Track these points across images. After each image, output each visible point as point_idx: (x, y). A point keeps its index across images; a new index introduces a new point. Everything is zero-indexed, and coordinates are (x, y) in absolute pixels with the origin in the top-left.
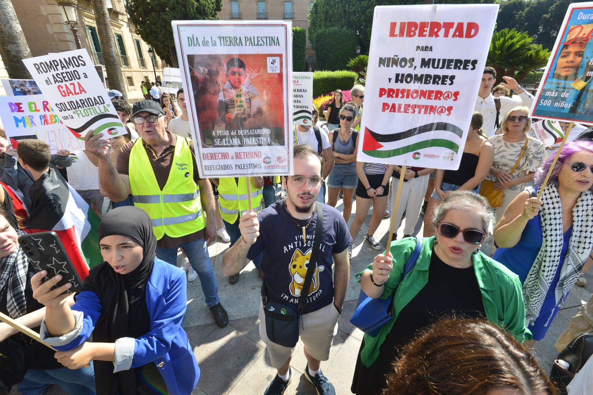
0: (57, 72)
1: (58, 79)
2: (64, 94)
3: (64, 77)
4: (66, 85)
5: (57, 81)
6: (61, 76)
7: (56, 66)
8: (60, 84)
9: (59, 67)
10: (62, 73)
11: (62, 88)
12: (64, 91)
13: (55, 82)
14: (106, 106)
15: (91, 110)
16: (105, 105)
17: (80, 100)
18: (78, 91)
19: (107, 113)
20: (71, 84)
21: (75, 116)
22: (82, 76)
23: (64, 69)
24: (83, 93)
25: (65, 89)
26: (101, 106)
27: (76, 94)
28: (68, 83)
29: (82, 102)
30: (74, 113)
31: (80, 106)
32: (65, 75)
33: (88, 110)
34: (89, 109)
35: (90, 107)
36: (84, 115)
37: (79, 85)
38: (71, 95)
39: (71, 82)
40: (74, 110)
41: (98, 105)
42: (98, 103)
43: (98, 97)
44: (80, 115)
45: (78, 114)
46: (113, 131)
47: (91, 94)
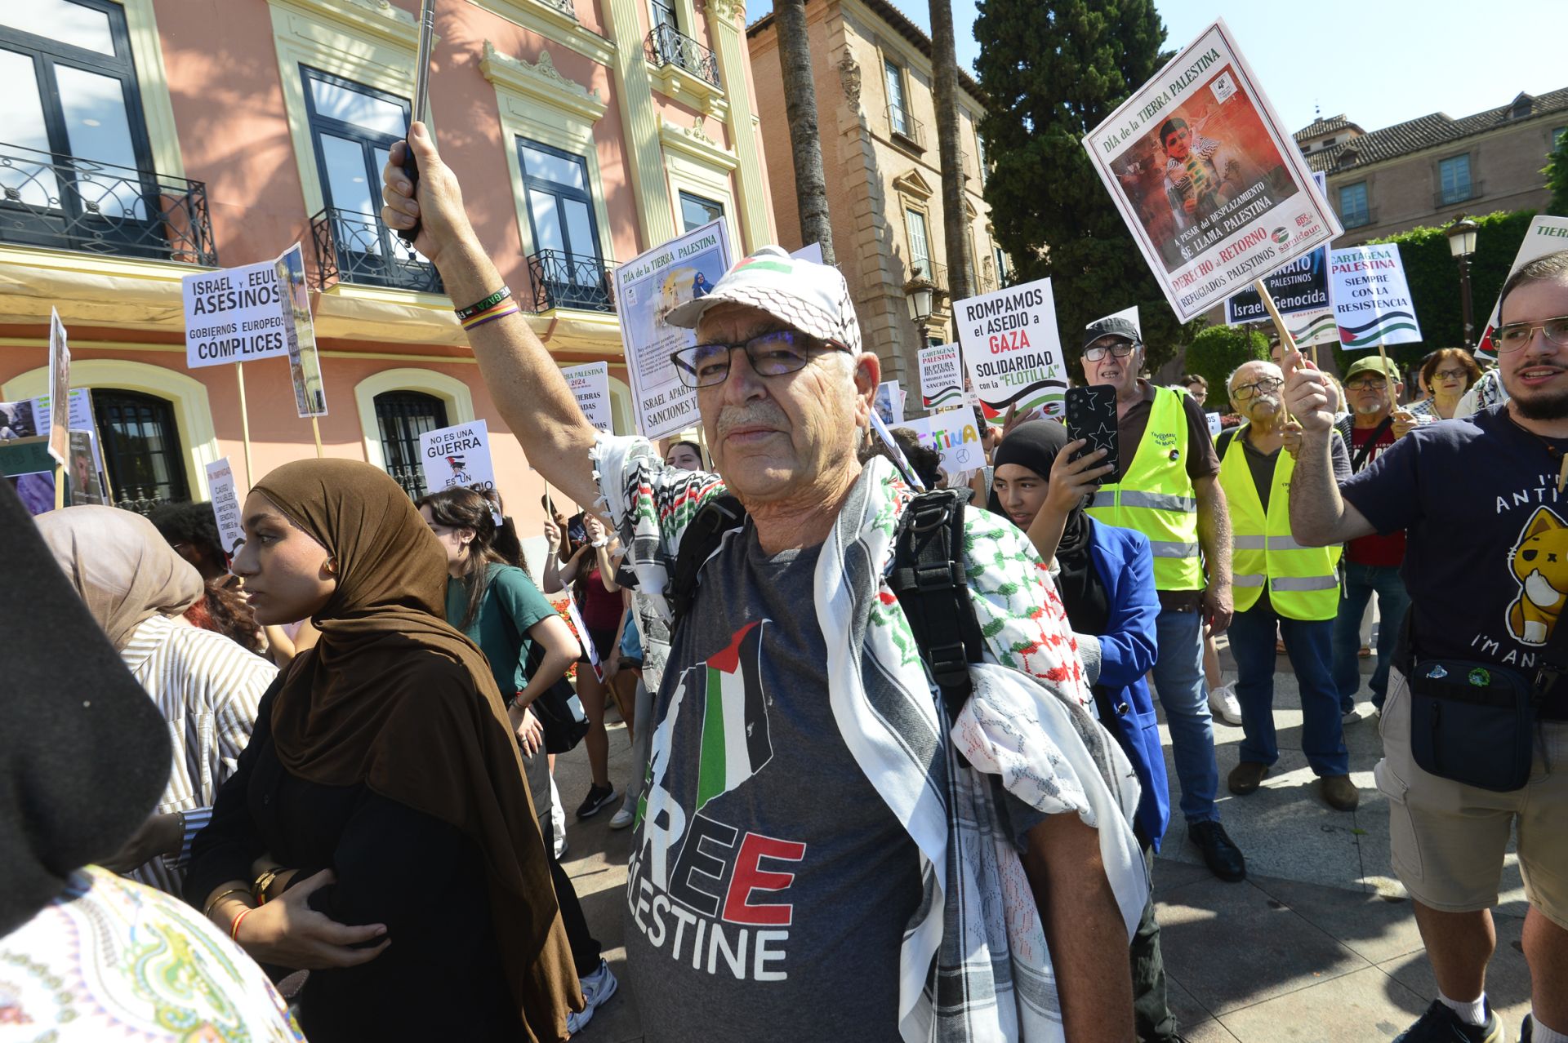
0: (997, 316)
1: (995, 327)
2: (995, 349)
3: (1004, 324)
4: (1003, 336)
5: (993, 330)
6: (1001, 323)
7: (998, 307)
8: (998, 335)
9: (1002, 310)
10: (1003, 318)
11: (996, 340)
12: (997, 346)
13: (989, 331)
14: (1053, 368)
15: (1029, 374)
16: (1052, 366)
17: (1017, 359)
18: (1018, 344)
19: (1052, 378)
20: (1011, 334)
21: (1001, 383)
22: (1031, 319)
23: (1009, 311)
24: (1025, 346)
25: (999, 342)
26: (1045, 368)
27: (1014, 348)
28: (1006, 333)
29: (1019, 361)
30: (1001, 378)
31: (1014, 368)
32: (1006, 320)
33: (1024, 375)
34: (1026, 372)
35: (1029, 369)
36: (1016, 381)
37: (1023, 333)
38: (1005, 350)
39: (1013, 330)
40: (1002, 374)
41: (1041, 365)
42: (1042, 363)
43: (1045, 353)
44: (1010, 383)
45: (1007, 381)
46: (1052, 409)
47: (1035, 349)
